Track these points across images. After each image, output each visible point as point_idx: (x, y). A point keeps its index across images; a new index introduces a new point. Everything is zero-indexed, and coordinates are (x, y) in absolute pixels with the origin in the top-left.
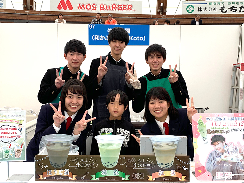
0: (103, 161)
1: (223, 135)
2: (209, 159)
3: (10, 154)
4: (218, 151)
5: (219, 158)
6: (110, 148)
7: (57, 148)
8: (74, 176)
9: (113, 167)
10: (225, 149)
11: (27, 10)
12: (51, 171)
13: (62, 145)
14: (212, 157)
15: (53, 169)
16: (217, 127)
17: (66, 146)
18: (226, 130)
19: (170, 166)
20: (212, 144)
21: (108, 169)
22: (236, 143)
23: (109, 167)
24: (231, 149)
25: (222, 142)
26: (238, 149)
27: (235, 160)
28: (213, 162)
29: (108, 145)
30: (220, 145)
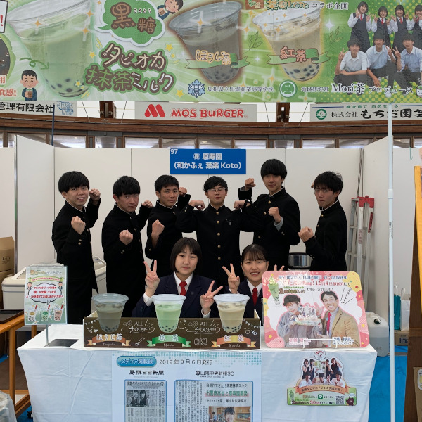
0: (160, 325)
1: (298, 294)
2: (281, 323)
3: (49, 316)
4: (291, 313)
5: (293, 321)
6: (169, 309)
7: (109, 309)
8: (127, 342)
9: (172, 331)
10: (300, 311)
11: (105, 118)
12: (101, 336)
13: (114, 306)
14: (284, 321)
15: (103, 334)
16: (290, 286)
17: (119, 307)
18: (301, 290)
19: (238, 330)
20: (284, 305)
21: (166, 334)
22: (312, 304)
23: (168, 332)
24: (307, 311)
25: (297, 303)
26: (315, 311)
27: (312, 323)
28: (286, 325)
29: (167, 306)
30: (294, 306)
